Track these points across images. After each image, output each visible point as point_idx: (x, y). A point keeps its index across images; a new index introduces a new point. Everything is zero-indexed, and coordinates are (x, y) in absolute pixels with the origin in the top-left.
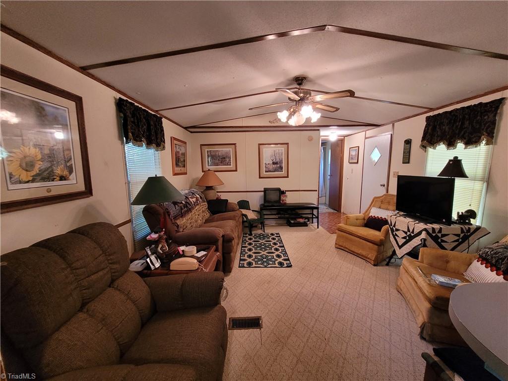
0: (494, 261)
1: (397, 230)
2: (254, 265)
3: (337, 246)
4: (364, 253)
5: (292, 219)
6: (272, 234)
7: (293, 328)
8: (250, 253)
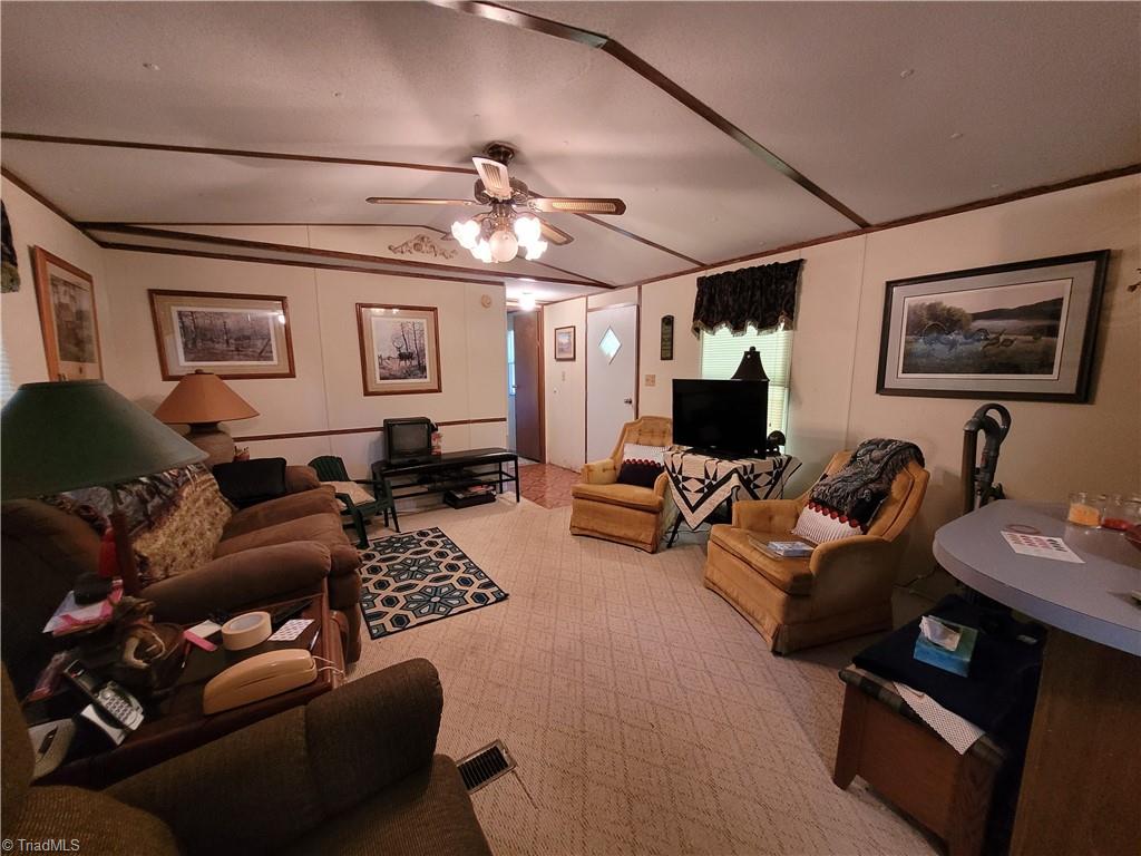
0: (835, 504)
1: (686, 479)
2: (414, 621)
3: (577, 531)
4: (631, 533)
5: (459, 490)
6: (422, 534)
7: (583, 732)
8: (384, 593)
